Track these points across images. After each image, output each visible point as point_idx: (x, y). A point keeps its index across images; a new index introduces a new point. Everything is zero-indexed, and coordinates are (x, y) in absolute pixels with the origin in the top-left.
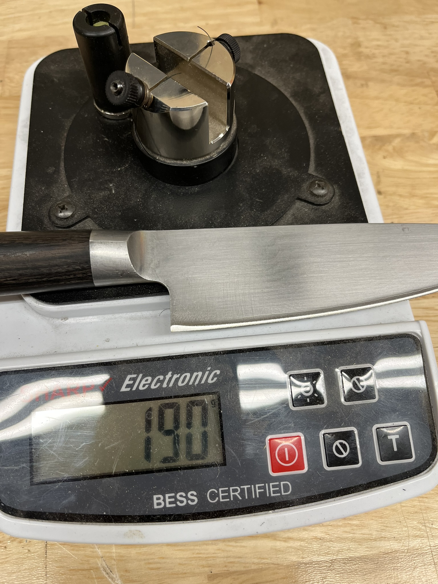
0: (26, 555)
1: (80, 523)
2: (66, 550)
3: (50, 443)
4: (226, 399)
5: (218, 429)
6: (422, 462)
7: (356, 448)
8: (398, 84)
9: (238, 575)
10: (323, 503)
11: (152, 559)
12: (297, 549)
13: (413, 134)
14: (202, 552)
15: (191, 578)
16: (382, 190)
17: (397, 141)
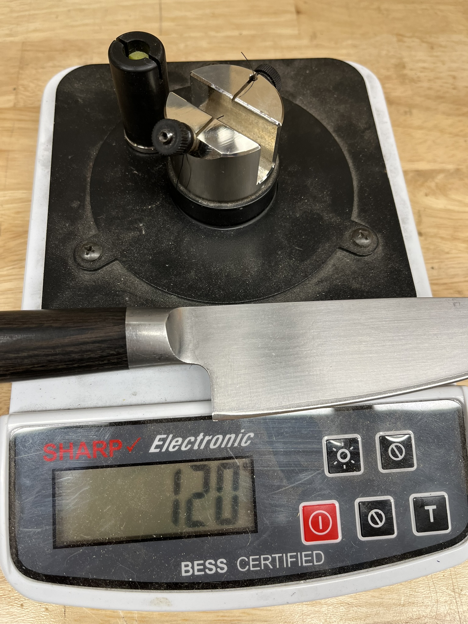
0: (44, 613)
1: (105, 589)
4: (259, 463)
5: (250, 494)
6: (458, 533)
7: (392, 518)
8: (444, 113)
10: (356, 574)
13: (458, 170)
16: (423, 231)
17: (441, 177)
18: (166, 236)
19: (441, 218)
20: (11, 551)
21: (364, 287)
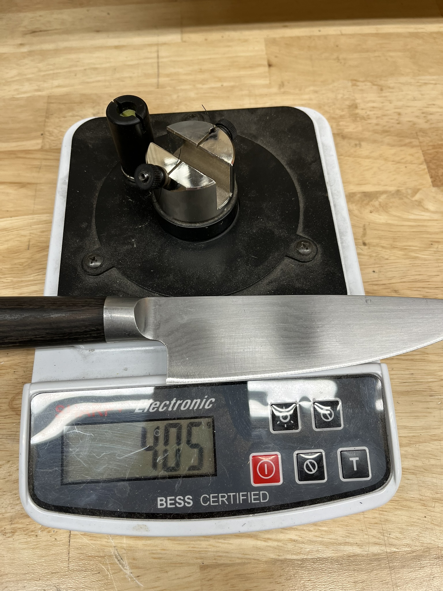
0: (53, 542)
1: (99, 517)
2: (85, 540)
3: (78, 452)
4: (219, 422)
5: (211, 446)
6: (378, 480)
7: (323, 466)
8: (389, 144)
9: (225, 567)
10: (294, 510)
11: (155, 550)
12: (274, 548)
13: (398, 191)
14: (197, 546)
15: (186, 567)
16: (366, 242)
17: (384, 196)
18: (152, 248)
19: (383, 231)
20: (29, 486)
21: (305, 286)
